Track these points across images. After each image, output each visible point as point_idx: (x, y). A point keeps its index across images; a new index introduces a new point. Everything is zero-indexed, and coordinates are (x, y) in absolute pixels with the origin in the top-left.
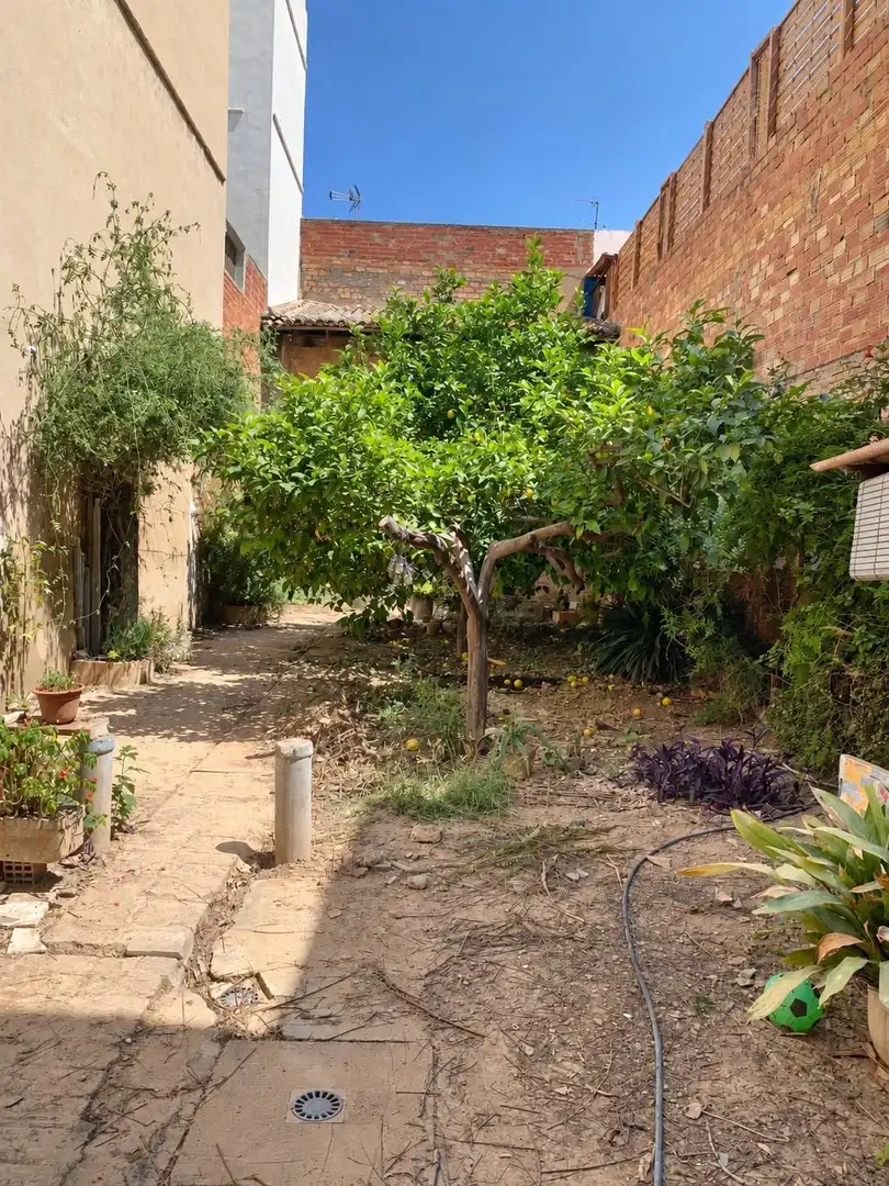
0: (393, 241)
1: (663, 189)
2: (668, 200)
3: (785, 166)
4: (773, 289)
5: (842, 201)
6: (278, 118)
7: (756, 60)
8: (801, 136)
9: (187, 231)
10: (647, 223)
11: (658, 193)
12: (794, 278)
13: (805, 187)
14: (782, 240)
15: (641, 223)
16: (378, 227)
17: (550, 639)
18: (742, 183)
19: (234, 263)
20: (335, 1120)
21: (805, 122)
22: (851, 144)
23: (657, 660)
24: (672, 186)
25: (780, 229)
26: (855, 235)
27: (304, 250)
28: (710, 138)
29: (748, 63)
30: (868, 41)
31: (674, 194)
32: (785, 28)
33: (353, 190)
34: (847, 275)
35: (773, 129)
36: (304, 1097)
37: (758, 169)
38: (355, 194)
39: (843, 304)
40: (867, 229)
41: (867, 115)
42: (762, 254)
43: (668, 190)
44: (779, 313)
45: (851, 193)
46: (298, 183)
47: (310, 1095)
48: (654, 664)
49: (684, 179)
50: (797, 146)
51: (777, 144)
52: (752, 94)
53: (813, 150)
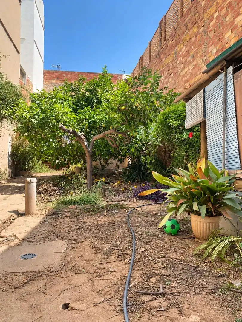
0: (69, 76)
1: (139, 60)
2: (140, 63)
3: (168, 48)
4: (167, 79)
5: (182, 53)
6: (36, 40)
7: (160, 24)
8: (172, 40)
9: (5, 57)
10: (136, 70)
11: (138, 61)
12: (172, 75)
13: (173, 52)
14: (168, 66)
15: (134, 70)
16: (65, 72)
17: (114, 176)
18: (158, 54)
19: (23, 77)
20: (33, 259)
21: (172, 36)
22: (183, 39)
23: (141, 176)
24: (141, 59)
25: (168, 63)
26: (186, 62)
27: (44, 78)
28: (150, 46)
29: (158, 25)
30: (186, 14)
31: (142, 61)
32: (167, 15)
33: (58, 65)
34: (184, 72)
35: (165, 40)
36: (24, 255)
37: (162, 50)
38: (59, 66)
39: (184, 79)
40: (188, 59)
41: (187, 31)
42: (164, 70)
43: (140, 60)
44: (169, 85)
45: (184, 51)
46: (42, 60)
47: (26, 255)
48: (141, 177)
49: (144, 57)
50: (171, 43)
51: (166, 43)
52: (160, 33)
53: (174, 43)
